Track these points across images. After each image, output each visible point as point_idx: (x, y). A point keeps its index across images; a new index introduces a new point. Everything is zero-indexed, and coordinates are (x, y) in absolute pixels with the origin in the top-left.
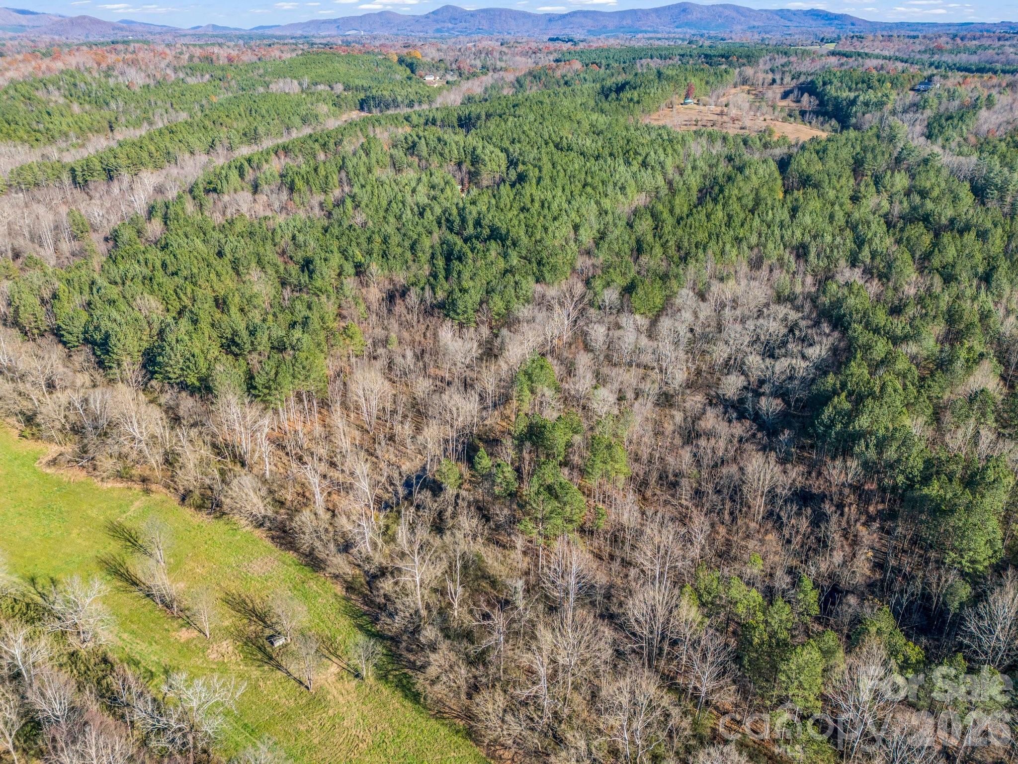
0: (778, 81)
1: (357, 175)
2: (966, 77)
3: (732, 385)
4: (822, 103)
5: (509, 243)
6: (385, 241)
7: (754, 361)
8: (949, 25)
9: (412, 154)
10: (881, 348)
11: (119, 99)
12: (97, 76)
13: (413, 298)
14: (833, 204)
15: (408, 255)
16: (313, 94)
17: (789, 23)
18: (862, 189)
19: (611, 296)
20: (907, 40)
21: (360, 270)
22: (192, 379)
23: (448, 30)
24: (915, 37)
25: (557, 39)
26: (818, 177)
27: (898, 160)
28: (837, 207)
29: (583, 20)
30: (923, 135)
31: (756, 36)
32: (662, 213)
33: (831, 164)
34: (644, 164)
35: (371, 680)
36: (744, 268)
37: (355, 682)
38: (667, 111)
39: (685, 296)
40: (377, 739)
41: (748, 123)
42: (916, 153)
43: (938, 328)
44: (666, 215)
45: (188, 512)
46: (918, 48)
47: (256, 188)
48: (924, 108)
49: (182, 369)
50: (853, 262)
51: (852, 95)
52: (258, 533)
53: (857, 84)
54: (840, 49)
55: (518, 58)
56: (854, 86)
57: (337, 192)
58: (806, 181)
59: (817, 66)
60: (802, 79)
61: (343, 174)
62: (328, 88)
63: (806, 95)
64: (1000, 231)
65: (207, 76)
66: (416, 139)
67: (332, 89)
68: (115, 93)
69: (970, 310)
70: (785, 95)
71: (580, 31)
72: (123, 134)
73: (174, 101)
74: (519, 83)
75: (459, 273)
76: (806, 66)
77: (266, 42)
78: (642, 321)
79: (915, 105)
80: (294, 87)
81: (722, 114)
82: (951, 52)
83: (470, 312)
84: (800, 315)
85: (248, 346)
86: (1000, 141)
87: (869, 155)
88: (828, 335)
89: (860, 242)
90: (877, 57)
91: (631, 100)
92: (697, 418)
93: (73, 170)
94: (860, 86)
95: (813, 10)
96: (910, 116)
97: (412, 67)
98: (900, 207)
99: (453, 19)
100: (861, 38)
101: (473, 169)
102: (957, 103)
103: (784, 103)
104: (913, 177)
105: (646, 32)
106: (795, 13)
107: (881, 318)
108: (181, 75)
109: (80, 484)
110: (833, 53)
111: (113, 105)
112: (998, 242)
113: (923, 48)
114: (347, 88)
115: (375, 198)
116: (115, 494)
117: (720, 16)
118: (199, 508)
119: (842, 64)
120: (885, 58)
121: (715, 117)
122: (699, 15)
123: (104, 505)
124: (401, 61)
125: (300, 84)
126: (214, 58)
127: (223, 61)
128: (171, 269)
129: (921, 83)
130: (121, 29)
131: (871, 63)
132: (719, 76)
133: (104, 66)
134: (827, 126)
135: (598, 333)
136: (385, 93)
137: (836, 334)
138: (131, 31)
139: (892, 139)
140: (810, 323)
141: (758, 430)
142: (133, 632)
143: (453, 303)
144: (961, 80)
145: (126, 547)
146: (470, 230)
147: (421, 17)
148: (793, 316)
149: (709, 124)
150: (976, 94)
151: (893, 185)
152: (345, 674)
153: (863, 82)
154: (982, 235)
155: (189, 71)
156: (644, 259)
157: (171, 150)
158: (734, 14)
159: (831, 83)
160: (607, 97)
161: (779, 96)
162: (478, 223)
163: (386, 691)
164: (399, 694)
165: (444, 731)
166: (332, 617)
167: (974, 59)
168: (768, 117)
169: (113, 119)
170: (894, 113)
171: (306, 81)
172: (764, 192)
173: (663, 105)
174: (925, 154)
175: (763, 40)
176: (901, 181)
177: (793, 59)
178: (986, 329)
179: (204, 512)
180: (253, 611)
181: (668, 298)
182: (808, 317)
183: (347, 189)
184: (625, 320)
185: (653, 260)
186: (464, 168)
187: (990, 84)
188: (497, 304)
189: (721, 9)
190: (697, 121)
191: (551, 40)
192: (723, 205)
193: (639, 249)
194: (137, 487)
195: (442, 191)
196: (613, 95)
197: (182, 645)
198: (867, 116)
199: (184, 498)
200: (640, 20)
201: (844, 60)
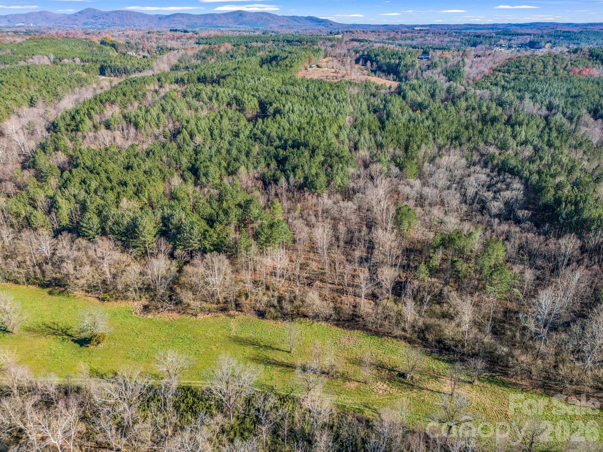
4: (379, 66)
9: (199, 101)
13: (284, 183)
22: (208, 246)
23: (92, 24)
25: (176, 30)
27: (449, 93)
29: (181, 19)
31: (289, 30)
38: (304, 71)
49: (200, 240)
54: (349, 37)
60: (361, 53)
62: (71, 61)
63: (368, 62)
66: (198, 91)
67: (74, 61)
70: (357, 62)
74: (200, 57)
80: (45, 61)
85: (225, 222)
86: (483, 82)
88: (514, 178)
94: (394, 56)
95: (309, 17)
99: (94, 17)
102: (449, 64)
103: (360, 66)
105: (222, 27)
106: (301, 18)
114: (82, 61)
117: (261, 19)
118: (276, 317)
119: (362, 46)
122: (250, 18)
125: (49, 59)
137: (517, 178)
139: (434, 83)
158: (269, 18)
161: (353, 62)
171: (52, 57)
179: (280, 319)
189: (261, 15)
191: (171, 30)
199: (261, 314)
200: (215, 20)
201: (362, 44)
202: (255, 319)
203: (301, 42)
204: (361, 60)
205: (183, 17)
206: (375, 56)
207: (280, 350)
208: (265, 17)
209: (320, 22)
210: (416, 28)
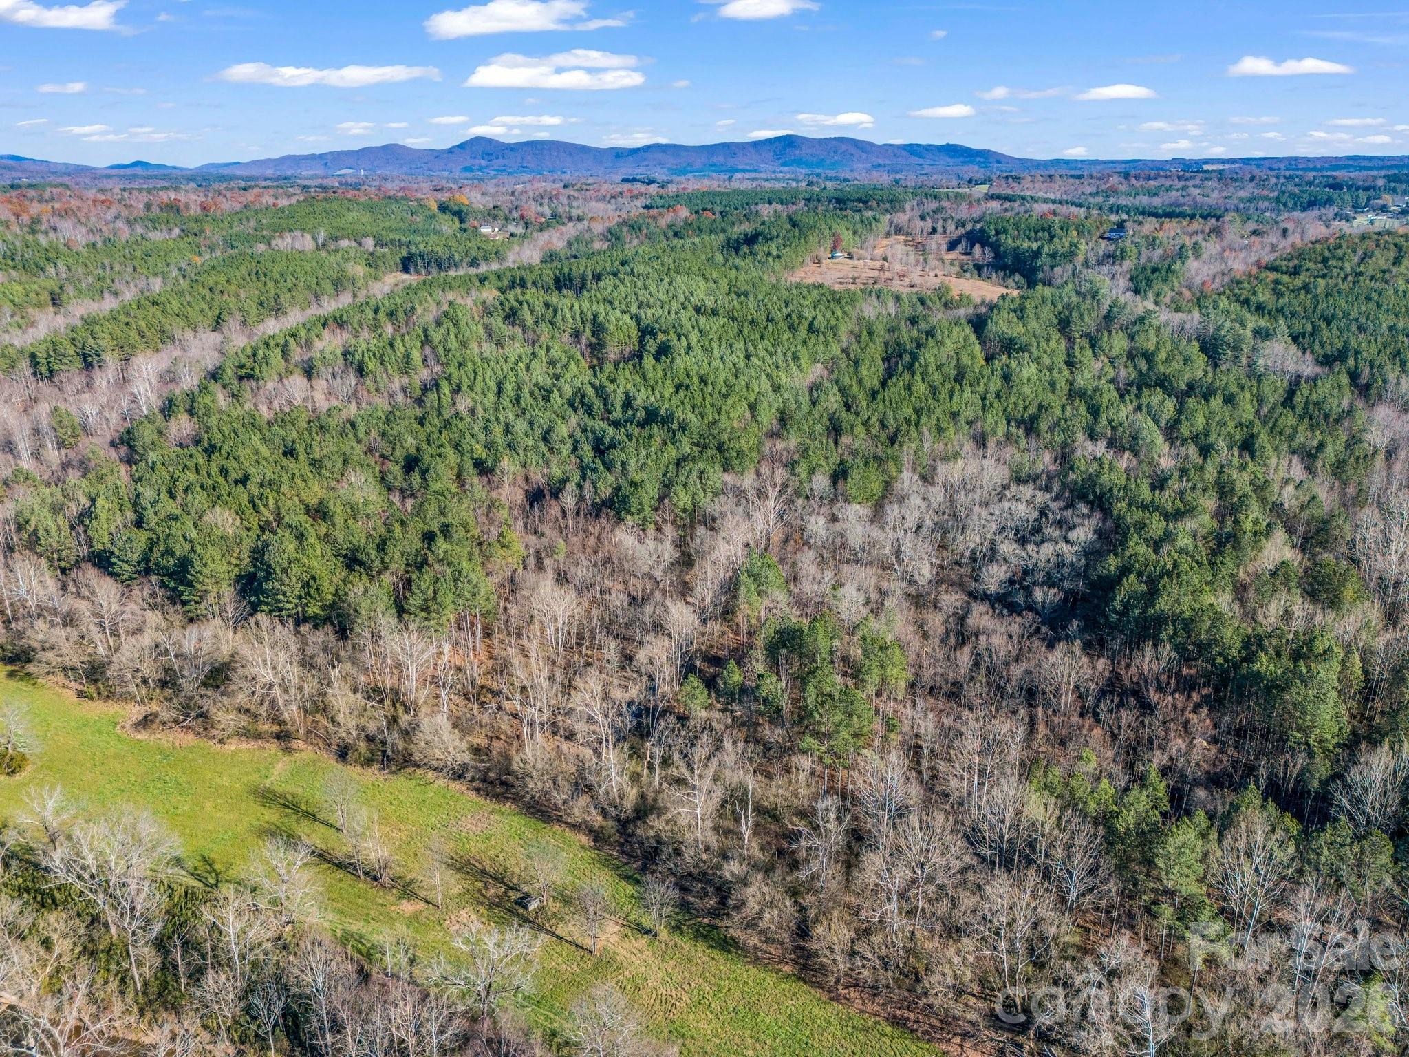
0: (940, 229)
1: (447, 351)
2: (1162, 223)
3: (994, 577)
4: (998, 256)
5: (675, 426)
6: (507, 429)
7: (1008, 548)
8: (1112, 162)
9: (514, 324)
10: (1156, 526)
11: (60, 263)
12: (18, 231)
13: (569, 497)
14: (1050, 370)
15: (543, 447)
16: (336, 251)
17: (921, 161)
18: (1077, 352)
19: (821, 482)
20: (1072, 181)
21: (483, 468)
22: (314, 609)
23: (481, 169)
24: (1079, 177)
25: (634, 180)
26: (1025, 339)
27: (1109, 318)
28: (1056, 374)
29: (660, 156)
30: (1128, 290)
31: (885, 176)
32: (851, 386)
33: (1033, 324)
34: (811, 329)
35: (664, 935)
36: (969, 447)
37: (643, 941)
38: (813, 267)
39: (907, 480)
40: (695, 997)
41: (917, 280)
42: (1127, 311)
43: (1209, 503)
44: (855, 389)
45: (354, 771)
46: (1089, 190)
47: (309, 372)
48: (1122, 258)
49: (300, 597)
50: (1092, 436)
51: (1035, 246)
52: (455, 786)
53: (1036, 233)
54: (995, 191)
55: (593, 204)
56: (1033, 234)
57: (426, 374)
58: (1009, 346)
59: (977, 212)
60: (969, 226)
61: (428, 350)
62: (354, 244)
63: (977, 247)
64: (1248, 395)
65: (176, 231)
66: (516, 305)
67: (360, 244)
68: (52, 255)
69: (1242, 481)
70: (952, 246)
71: (659, 169)
72: (79, 308)
73: (136, 263)
74: (612, 236)
75: (623, 464)
76: (963, 212)
77: (243, 184)
78: (865, 511)
79: (1109, 256)
80: (306, 243)
81: (882, 269)
82: (1129, 194)
83: (647, 509)
84: (1048, 496)
85: (377, 564)
86: (1219, 294)
87: (1075, 314)
88: (1089, 516)
89: (1094, 411)
90: (1046, 201)
91: (769, 254)
92: (962, 620)
93: (33, 356)
94: (1040, 234)
95: (948, 145)
96: (1105, 269)
97: (460, 215)
98: (1125, 373)
99: (486, 155)
100: (1017, 179)
101: (594, 340)
102: (1159, 252)
103: (952, 256)
104: (1132, 337)
105: (744, 171)
106: (929, 148)
107: (1145, 492)
108: (139, 230)
109: (191, 749)
110: (992, 197)
111: (51, 270)
112: (1248, 406)
113: (1094, 190)
114: (379, 243)
115: (479, 379)
116: (245, 757)
117: (836, 152)
118: (369, 762)
119: (1006, 210)
120: (1054, 202)
121: (876, 274)
122: (809, 151)
123: (236, 770)
124: (443, 208)
125: (315, 239)
126: (182, 207)
127: (194, 211)
128: (233, 476)
129: (1112, 231)
130: (9, 168)
131: (1039, 208)
132: (868, 224)
133: (25, 218)
134: (1010, 282)
135: (817, 525)
136: (436, 249)
137: (1098, 515)
138: (23, 171)
139: (1094, 294)
140: (1062, 504)
141: (1043, 623)
142: (339, 911)
143: (624, 501)
144: (1157, 226)
145: (287, 815)
146: (618, 414)
147: (443, 151)
148: (1041, 497)
149: (871, 281)
150: (1179, 242)
151: (1110, 350)
152: (628, 932)
153: (1043, 230)
154: (1229, 400)
155: (150, 225)
156: (845, 440)
157: (168, 327)
158: (854, 151)
159: (1005, 231)
160: (737, 250)
161: (944, 247)
162: (627, 404)
163: (686, 945)
164: (701, 946)
165: (771, 979)
166: (588, 872)
167: (1157, 201)
168: (940, 273)
169: (57, 290)
170: (1086, 264)
171: (322, 235)
172: (966, 360)
173: (808, 260)
174: (1140, 310)
175: (897, 181)
176: (1119, 344)
177: (945, 204)
178: (1263, 501)
179: (376, 767)
180: (484, 872)
181: (887, 485)
182: (1057, 498)
183: (438, 369)
184: (841, 509)
185: (857, 439)
186: (584, 341)
187: (1191, 229)
188: (682, 498)
189: (835, 143)
190: (854, 278)
191: (625, 180)
192: (922, 374)
193: (835, 430)
194: (273, 747)
195: (566, 367)
196: (745, 249)
197: (409, 919)
198: (1057, 270)
199: (343, 754)
200: (734, 155)
201: (1007, 205)
202: (328, 760)
203: (865, 203)
204: (964, 242)
205: (664, 152)
206: (997, 233)
207: (331, 826)
208: (844, 147)
209: (970, 156)
210: (1206, 167)
